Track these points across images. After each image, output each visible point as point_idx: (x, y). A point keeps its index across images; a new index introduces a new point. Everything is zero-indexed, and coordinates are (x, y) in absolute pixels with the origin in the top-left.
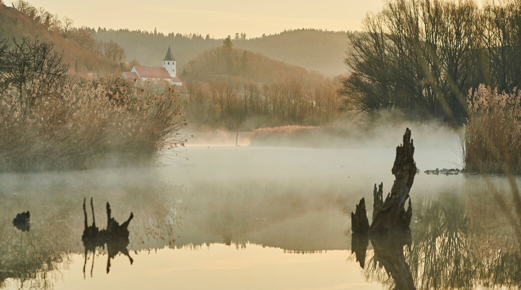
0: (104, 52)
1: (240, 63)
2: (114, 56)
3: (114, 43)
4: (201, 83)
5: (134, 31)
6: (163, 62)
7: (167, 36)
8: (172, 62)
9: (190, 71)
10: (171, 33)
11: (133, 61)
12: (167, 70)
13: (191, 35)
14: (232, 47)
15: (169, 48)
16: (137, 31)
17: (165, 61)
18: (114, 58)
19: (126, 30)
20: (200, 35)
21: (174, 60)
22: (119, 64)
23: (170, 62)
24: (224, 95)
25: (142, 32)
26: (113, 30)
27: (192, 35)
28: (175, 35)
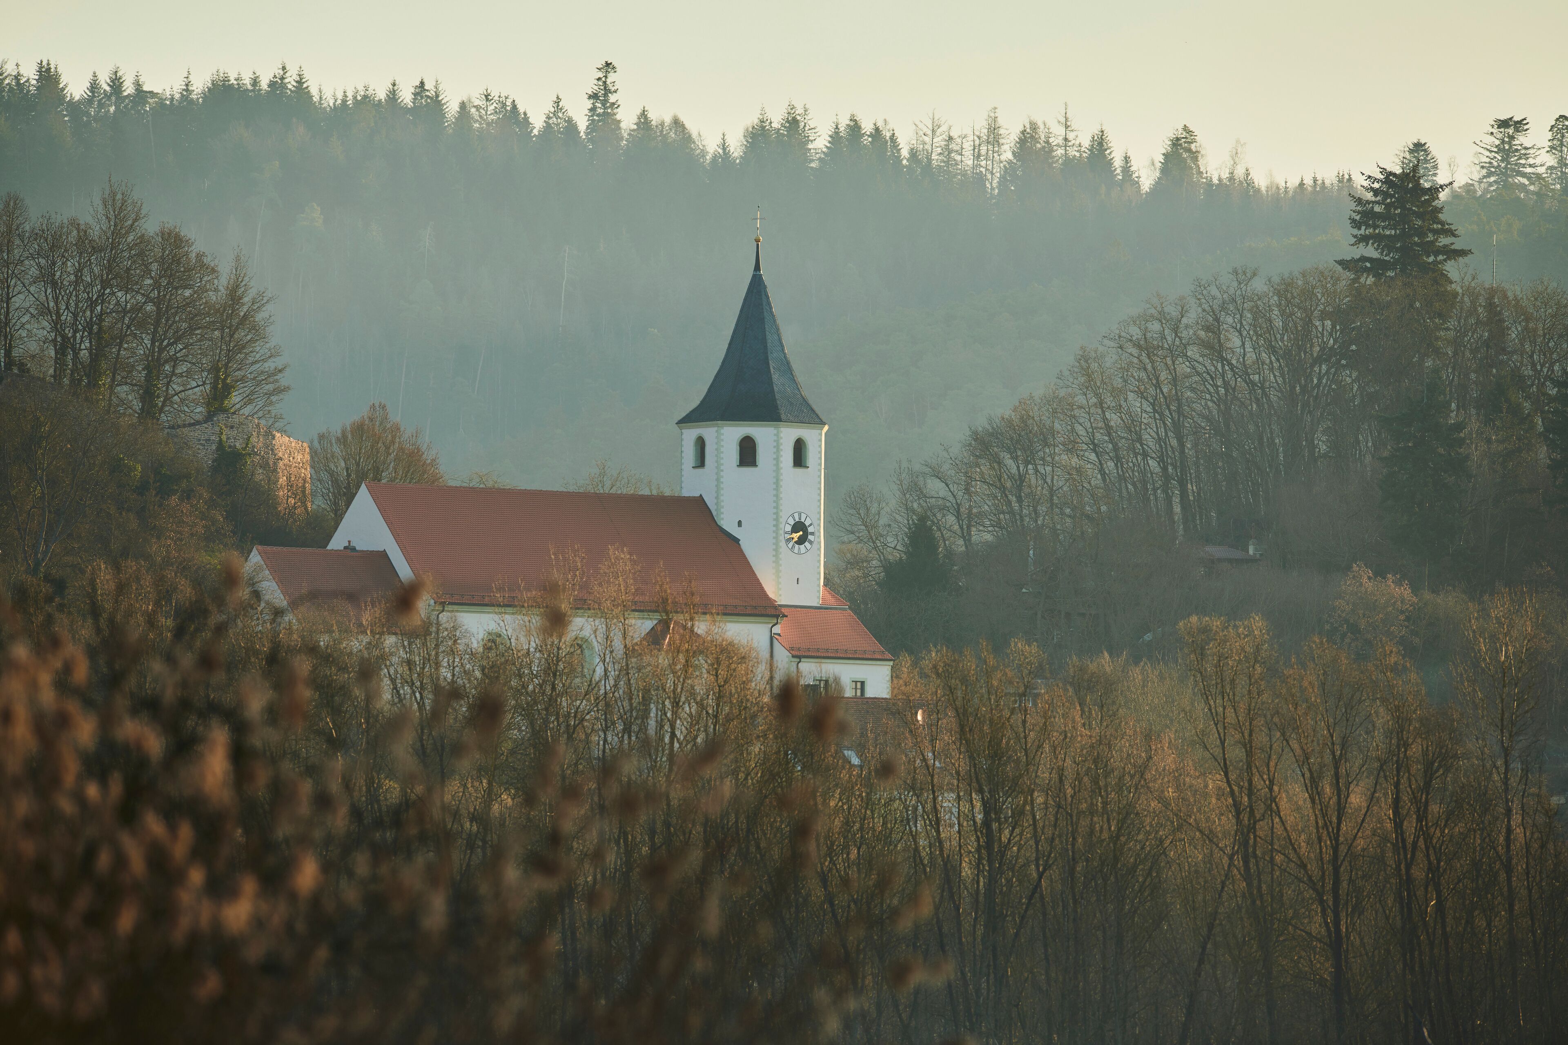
0: (42, 329)
1: (1542, 453)
2: (153, 366)
3: (150, 227)
4: (1105, 663)
5: (365, 102)
6: (690, 435)
7: (736, 147)
8: (789, 434)
9: (983, 536)
10: (777, 119)
11: (359, 429)
12: (728, 523)
13: (993, 136)
14: (1452, 269)
15: (757, 287)
16: (406, 96)
17: (709, 432)
18: (148, 394)
19: (277, 85)
20: (1100, 144)
21: (814, 419)
22: (206, 456)
23: (762, 433)
24: (1357, 799)
25: (452, 108)
26: (141, 94)
27: (1011, 134)
28: (820, 143)
